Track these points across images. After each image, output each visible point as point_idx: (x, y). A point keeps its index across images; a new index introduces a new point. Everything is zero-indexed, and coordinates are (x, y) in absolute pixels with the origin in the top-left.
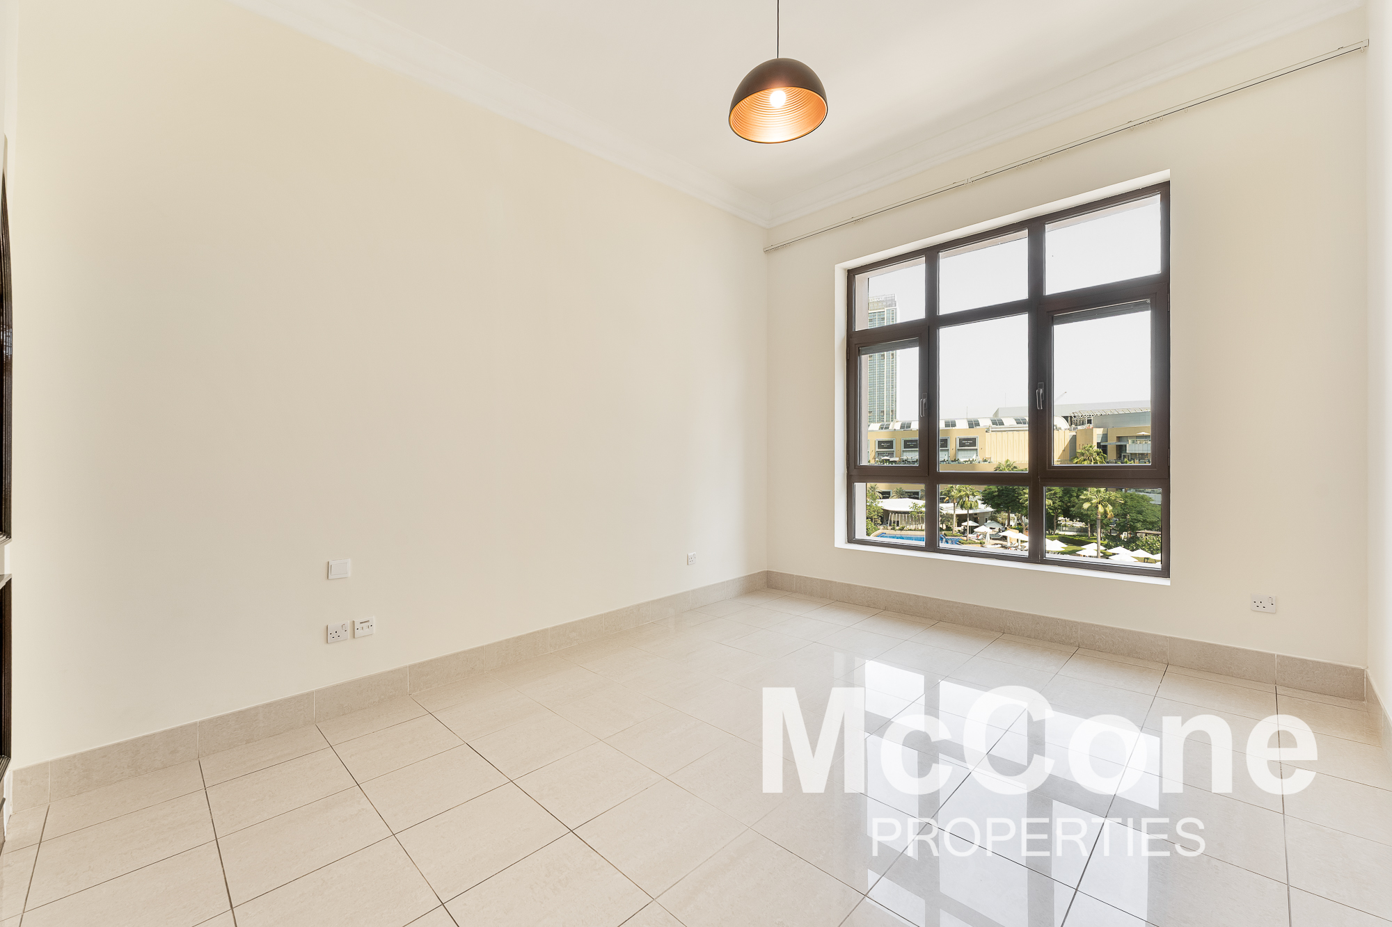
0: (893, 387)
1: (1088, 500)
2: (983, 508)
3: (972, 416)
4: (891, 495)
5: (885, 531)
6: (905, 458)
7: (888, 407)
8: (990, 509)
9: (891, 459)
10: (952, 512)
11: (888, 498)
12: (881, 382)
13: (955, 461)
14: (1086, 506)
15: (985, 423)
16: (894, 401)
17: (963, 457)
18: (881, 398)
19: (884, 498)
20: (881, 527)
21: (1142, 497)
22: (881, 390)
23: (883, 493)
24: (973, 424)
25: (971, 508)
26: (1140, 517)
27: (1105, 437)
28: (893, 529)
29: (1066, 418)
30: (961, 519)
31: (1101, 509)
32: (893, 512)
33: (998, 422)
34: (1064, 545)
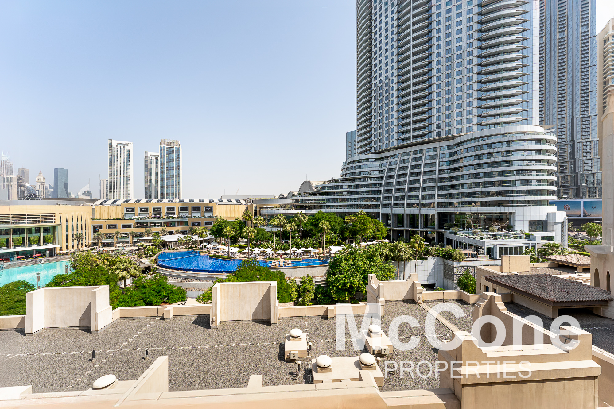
0: (179, 183)
1: (245, 231)
2: (209, 236)
3: (211, 198)
4: (174, 232)
5: (165, 251)
6: (180, 215)
7: (176, 192)
8: (213, 237)
9: (174, 216)
10: (197, 239)
11: (172, 234)
12: (173, 180)
13: (203, 216)
14: (245, 234)
15: (216, 201)
16: (179, 189)
17: (207, 215)
18: (173, 188)
19: (170, 234)
20: (163, 249)
21: (263, 229)
22: (173, 184)
23: (169, 232)
24: (211, 201)
25: (204, 237)
26: (262, 236)
27: (256, 208)
28: (169, 250)
29: (245, 200)
30: (201, 242)
31: (250, 235)
32: (169, 241)
33: (221, 201)
34: (239, 249)
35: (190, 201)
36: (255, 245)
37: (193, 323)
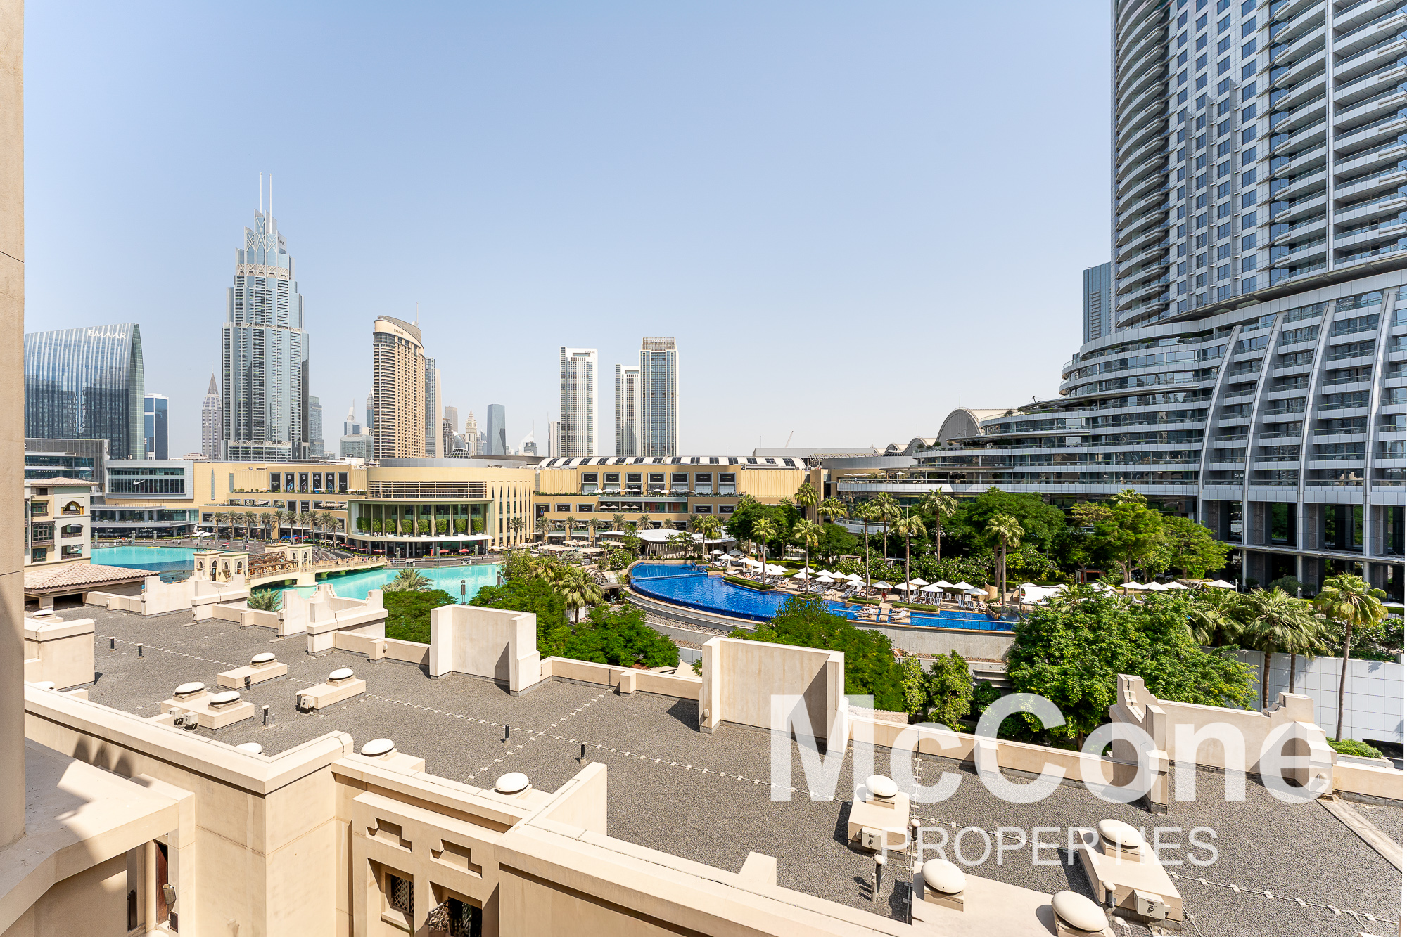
0: (674, 424)
1: (799, 531)
2: (725, 537)
3: (732, 455)
4: (662, 524)
5: (644, 561)
6: (674, 490)
7: (669, 442)
8: (733, 539)
9: (662, 492)
10: (702, 541)
11: (658, 528)
12: (662, 419)
13: (717, 494)
14: (798, 536)
15: (742, 461)
16: (674, 437)
17: (723, 490)
18: (663, 433)
19: (655, 528)
20: (641, 557)
21: (840, 528)
22: (662, 426)
23: (654, 523)
24: (733, 461)
25: (715, 538)
26: (839, 545)
27: (829, 477)
28: (652, 558)
29: (805, 460)
30: (710, 547)
31: (809, 539)
32: (652, 542)
33: (752, 461)
34: (786, 570)
35: (692, 461)
36: (823, 565)
37: (668, 712)
